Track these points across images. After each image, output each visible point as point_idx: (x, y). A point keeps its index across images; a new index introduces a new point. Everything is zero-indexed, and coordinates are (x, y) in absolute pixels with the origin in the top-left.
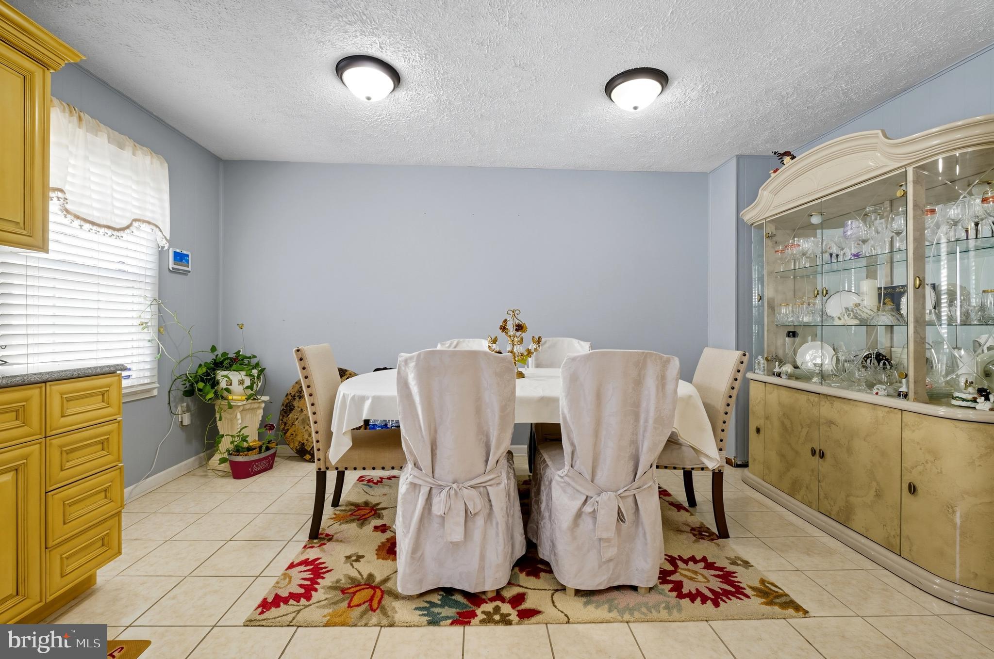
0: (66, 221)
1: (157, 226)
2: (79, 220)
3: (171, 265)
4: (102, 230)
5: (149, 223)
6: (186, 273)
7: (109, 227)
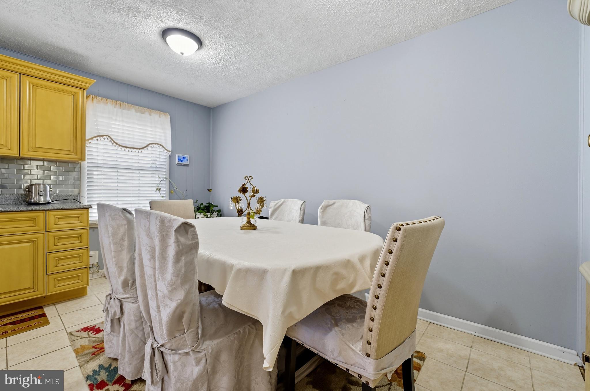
0: (116, 148)
1: (161, 145)
2: (121, 147)
3: (177, 162)
4: (130, 150)
5: (158, 144)
6: (187, 165)
7: (134, 148)
